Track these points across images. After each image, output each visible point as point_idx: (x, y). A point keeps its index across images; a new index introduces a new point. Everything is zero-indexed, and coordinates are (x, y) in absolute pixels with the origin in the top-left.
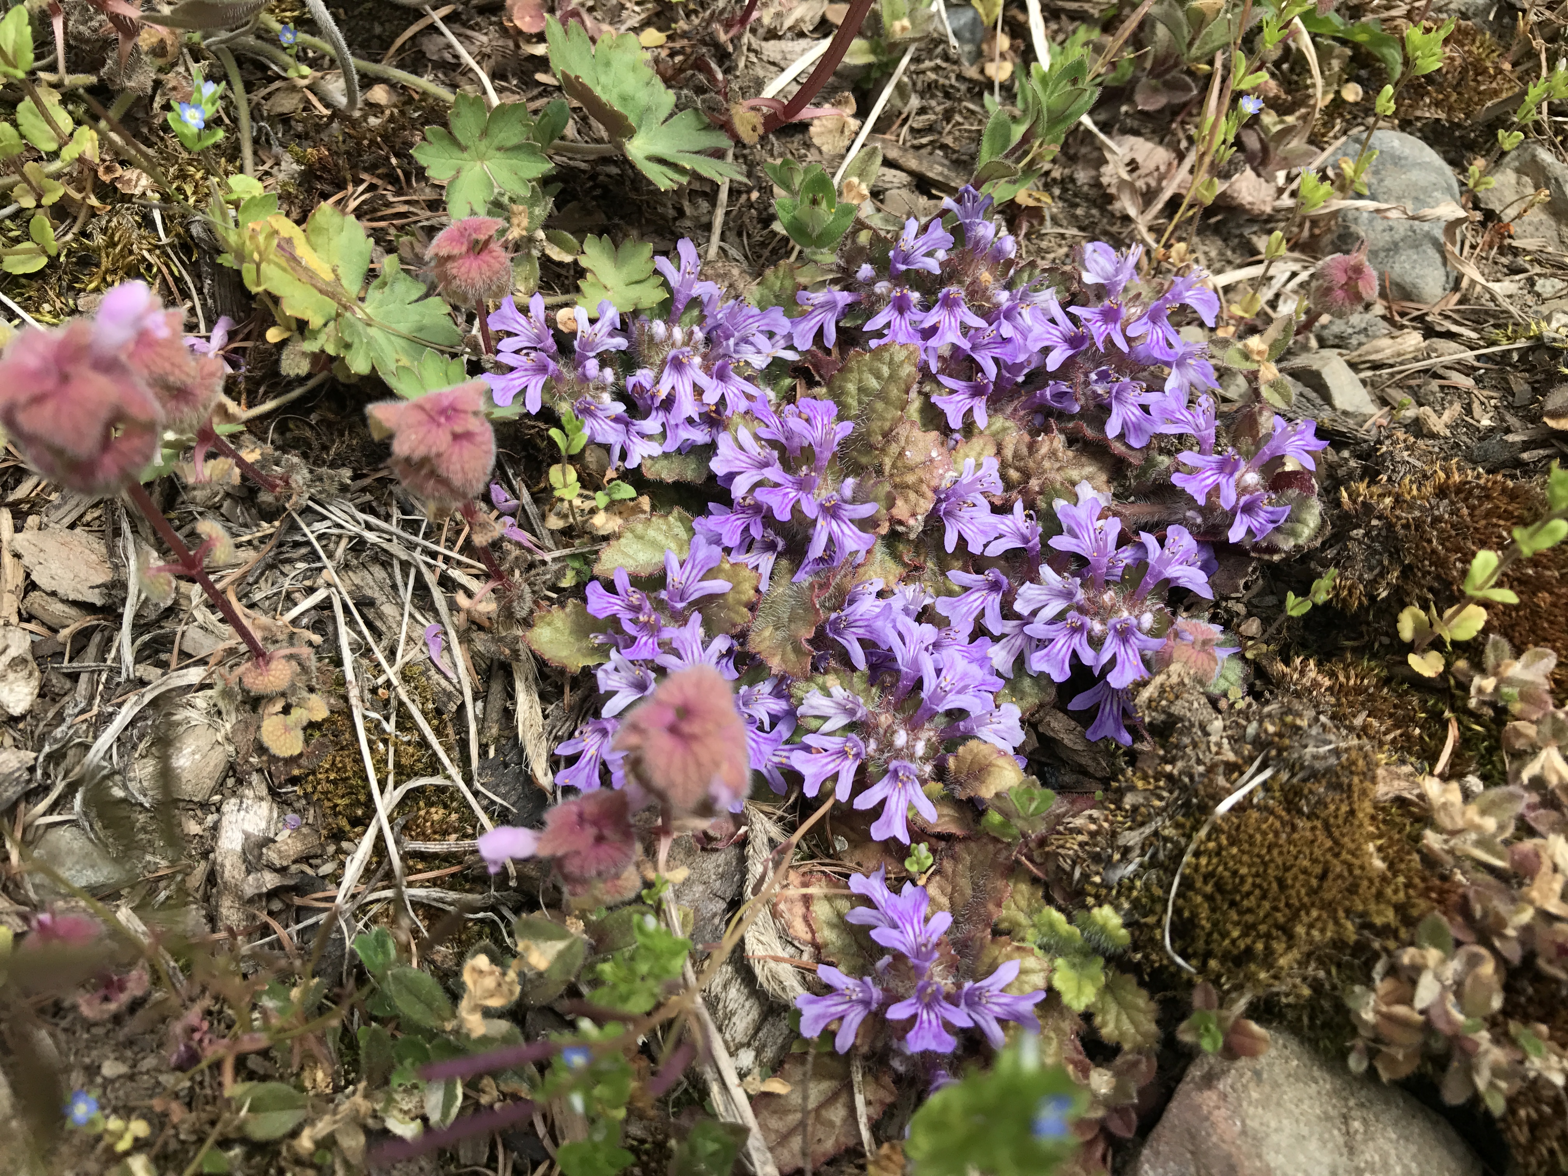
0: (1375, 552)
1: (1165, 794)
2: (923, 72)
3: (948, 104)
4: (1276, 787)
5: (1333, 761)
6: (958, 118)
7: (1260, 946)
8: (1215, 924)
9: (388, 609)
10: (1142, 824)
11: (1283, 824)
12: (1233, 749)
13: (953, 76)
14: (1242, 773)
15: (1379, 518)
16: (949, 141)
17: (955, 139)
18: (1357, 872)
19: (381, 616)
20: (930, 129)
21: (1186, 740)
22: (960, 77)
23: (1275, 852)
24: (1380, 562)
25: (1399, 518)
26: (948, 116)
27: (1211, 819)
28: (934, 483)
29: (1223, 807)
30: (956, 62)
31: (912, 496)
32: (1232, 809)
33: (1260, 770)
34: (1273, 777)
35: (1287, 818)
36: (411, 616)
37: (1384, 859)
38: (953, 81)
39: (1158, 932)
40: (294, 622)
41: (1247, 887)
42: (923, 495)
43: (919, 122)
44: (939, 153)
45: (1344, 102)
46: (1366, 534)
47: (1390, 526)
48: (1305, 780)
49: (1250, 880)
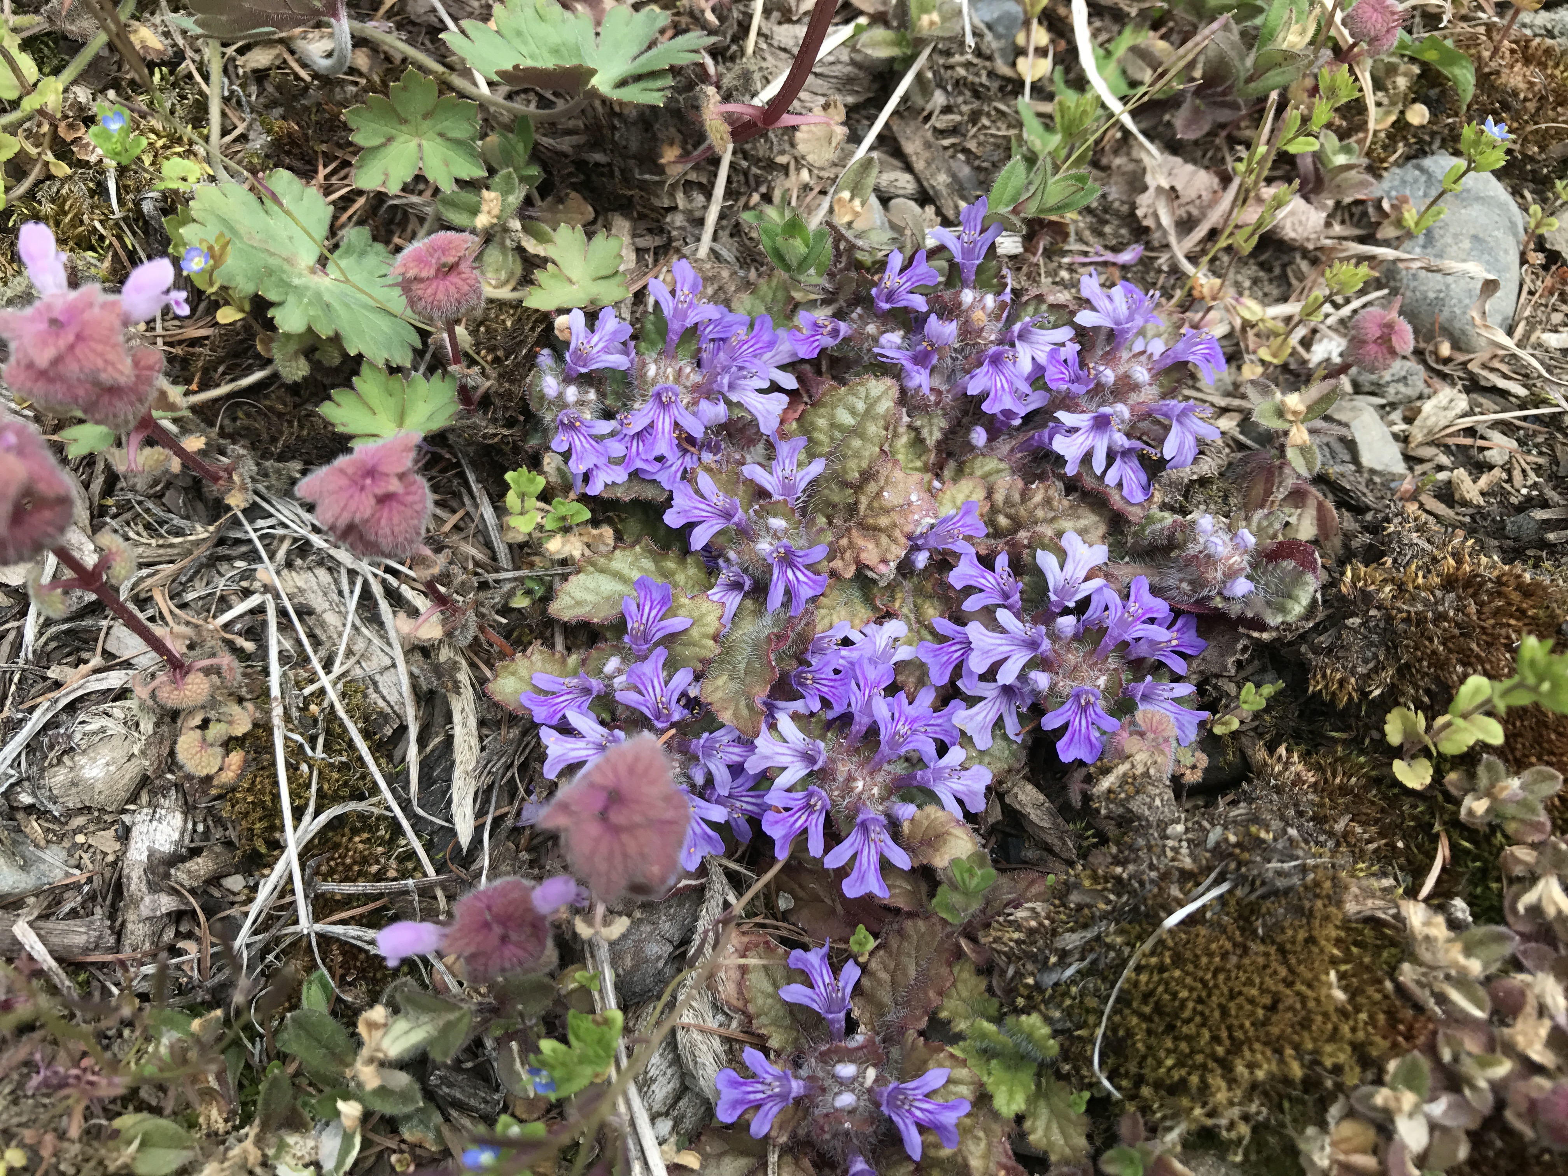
0: (1372, 644)
1: (1112, 897)
2: (951, 67)
3: (976, 104)
4: (1233, 902)
5: (1296, 880)
6: (985, 121)
7: (1194, 1079)
8: (1149, 1048)
9: (331, 618)
10: (1085, 926)
11: (1235, 945)
12: (1191, 855)
13: (984, 73)
14: (1198, 884)
15: (1379, 608)
16: (972, 145)
17: (980, 144)
18: (1311, 1004)
19: (323, 624)
20: (954, 131)
21: (1141, 842)
22: (991, 74)
23: (1221, 977)
24: (1375, 656)
25: (1400, 611)
26: (975, 116)
27: (1158, 932)
28: (908, 529)
29: (1172, 921)
30: (990, 58)
31: (884, 540)
32: (1182, 922)
33: (1217, 882)
34: (1230, 892)
35: (1239, 939)
36: (355, 627)
37: (1345, 989)
38: (984, 79)
39: (1089, 1048)
40: (227, 626)
41: (1186, 1014)
42: (895, 541)
43: (942, 122)
44: (961, 157)
45: (1408, 125)
46: (1363, 624)
47: (1389, 619)
48: (1264, 897)
49: (1191, 1005)
